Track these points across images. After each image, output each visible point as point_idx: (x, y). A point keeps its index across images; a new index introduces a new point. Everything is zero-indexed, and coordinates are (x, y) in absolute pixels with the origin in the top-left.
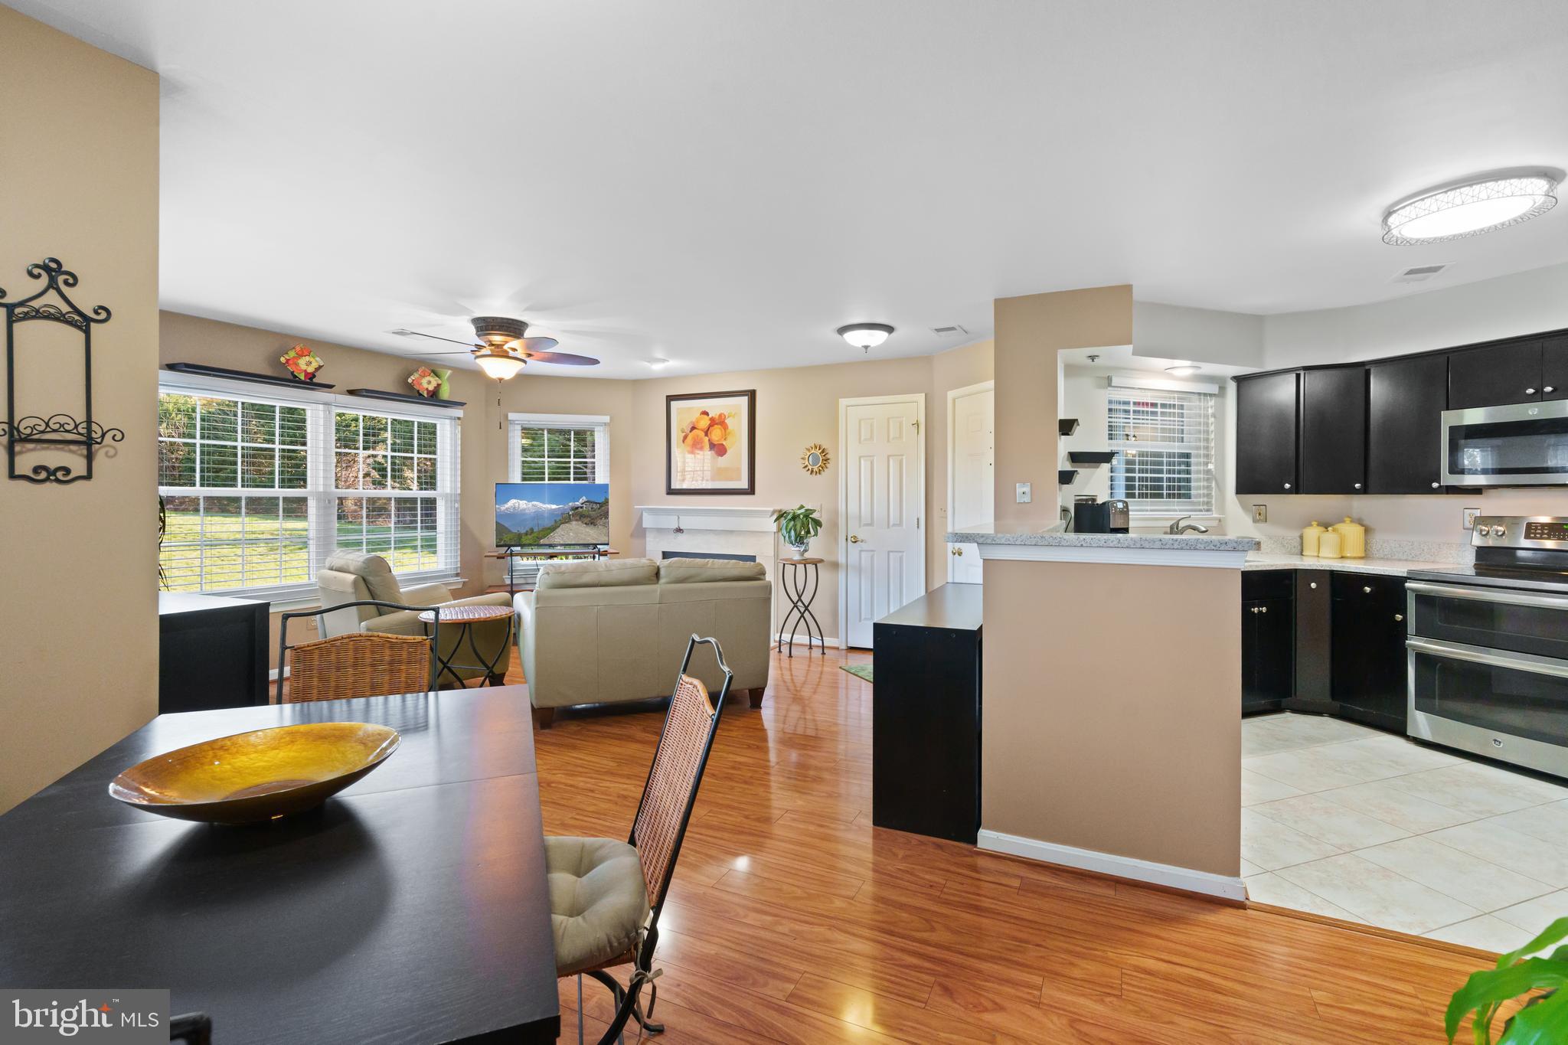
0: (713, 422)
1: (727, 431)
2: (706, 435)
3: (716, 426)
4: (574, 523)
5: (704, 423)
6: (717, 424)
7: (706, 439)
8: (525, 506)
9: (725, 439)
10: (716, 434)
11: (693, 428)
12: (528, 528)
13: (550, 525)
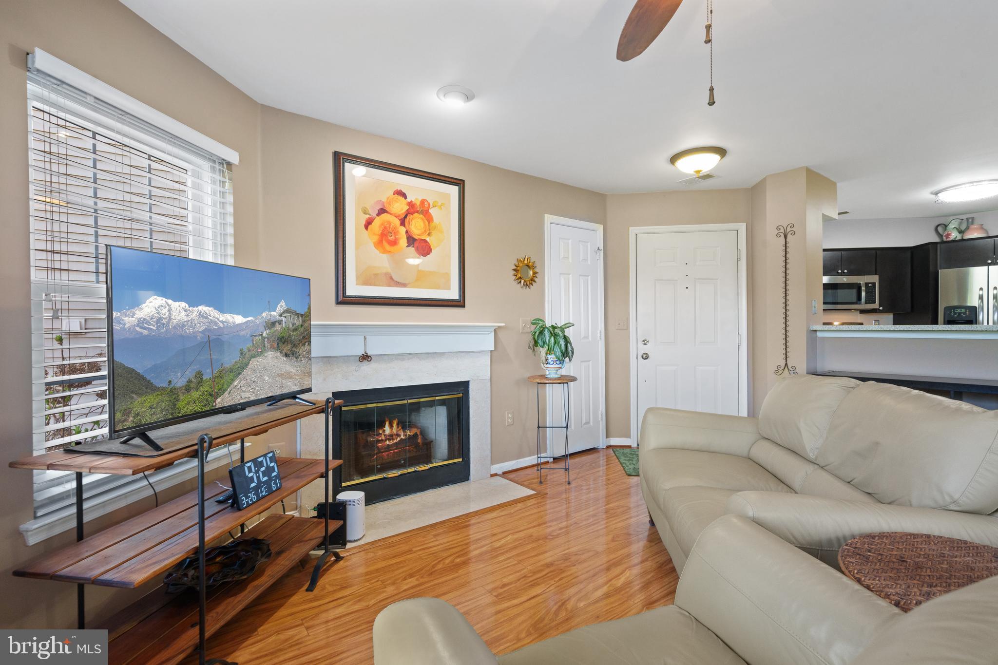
0: (412, 209)
1: (432, 225)
2: (403, 223)
3: (416, 215)
4: (268, 355)
5: (400, 207)
6: (417, 212)
7: (402, 230)
8: (183, 316)
9: (429, 235)
10: (417, 225)
11: (382, 211)
12: (190, 374)
13: (233, 361)
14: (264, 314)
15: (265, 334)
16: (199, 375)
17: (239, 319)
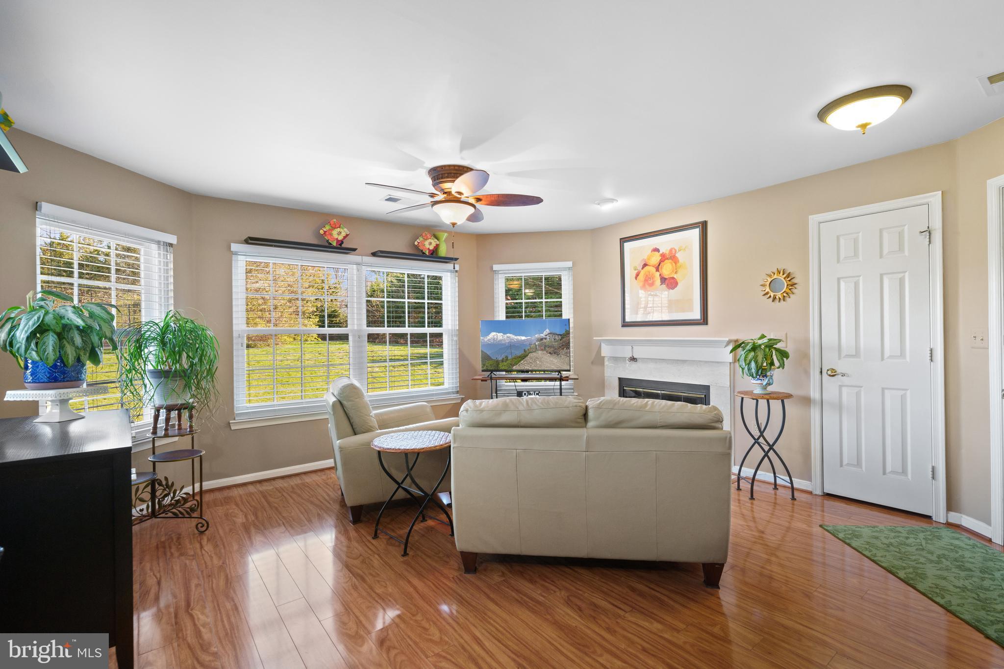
0: (664, 258)
1: (678, 265)
2: (657, 270)
3: (666, 261)
4: (540, 352)
5: (655, 259)
6: (667, 259)
7: (658, 274)
8: (501, 338)
9: (676, 273)
10: (667, 269)
11: (645, 265)
12: (503, 356)
13: (521, 354)
14: (536, 336)
15: (537, 344)
16: (507, 357)
17: (523, 338)
